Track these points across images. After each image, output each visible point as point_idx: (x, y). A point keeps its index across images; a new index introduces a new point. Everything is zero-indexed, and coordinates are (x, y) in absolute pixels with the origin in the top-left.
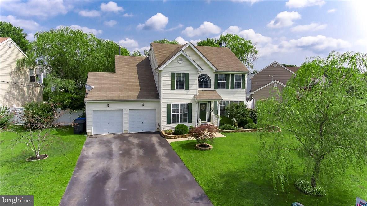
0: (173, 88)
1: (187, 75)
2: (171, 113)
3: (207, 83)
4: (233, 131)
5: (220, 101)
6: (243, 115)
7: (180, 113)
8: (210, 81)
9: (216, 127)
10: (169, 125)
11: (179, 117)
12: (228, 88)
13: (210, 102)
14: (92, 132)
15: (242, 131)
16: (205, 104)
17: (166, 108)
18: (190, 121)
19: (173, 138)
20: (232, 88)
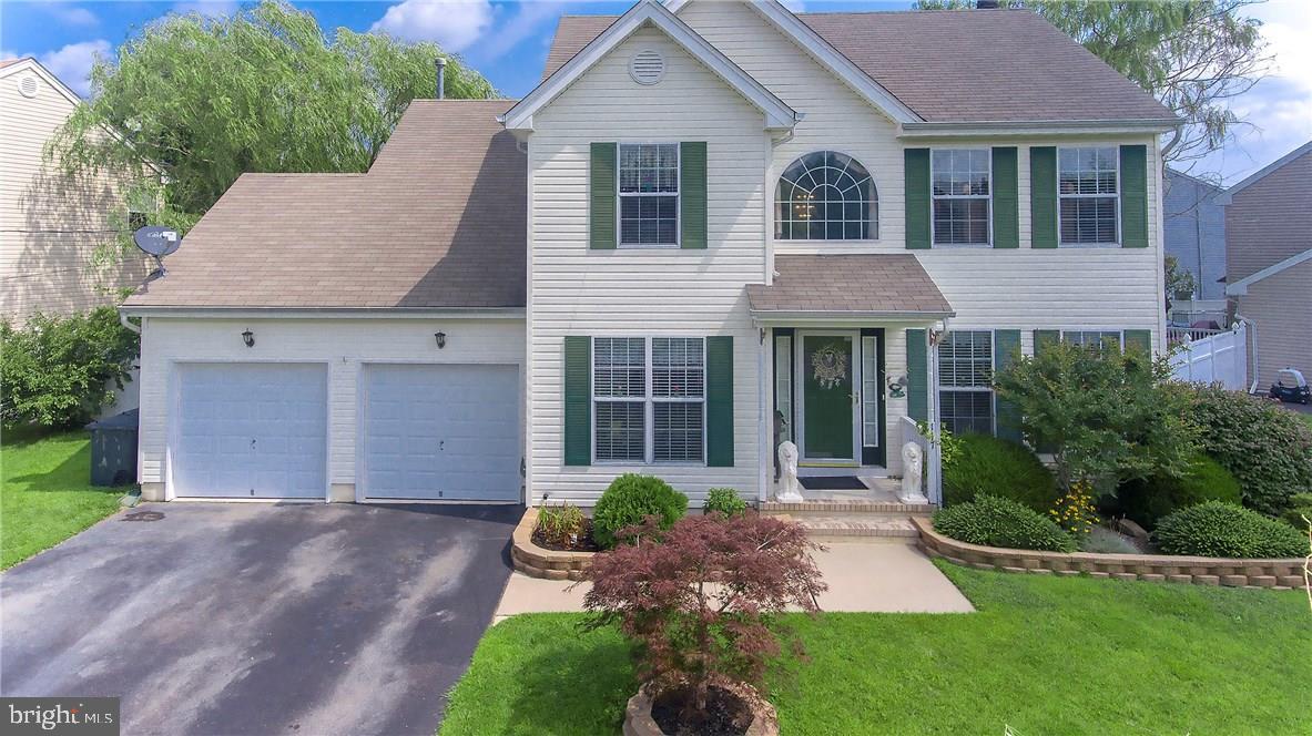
0: (600, 239)
1: (695, 153)
2: (594, 398)
3: (853, 211)
4: (1045, 563)
5: (939, 326)
6: (1142, 434)
7: (649, 399)
8: (871, 193)
9: (915, 510)
10: (577, 474)
11: (642, 425)
12: (1008, 239)
13: (879, 334)
14: (164, 484)
15: (1128, 567)
16: (843, 345)
17: (557, 359)
18: (722, 455)
19: (556, 578)
20: (1042, 239)
